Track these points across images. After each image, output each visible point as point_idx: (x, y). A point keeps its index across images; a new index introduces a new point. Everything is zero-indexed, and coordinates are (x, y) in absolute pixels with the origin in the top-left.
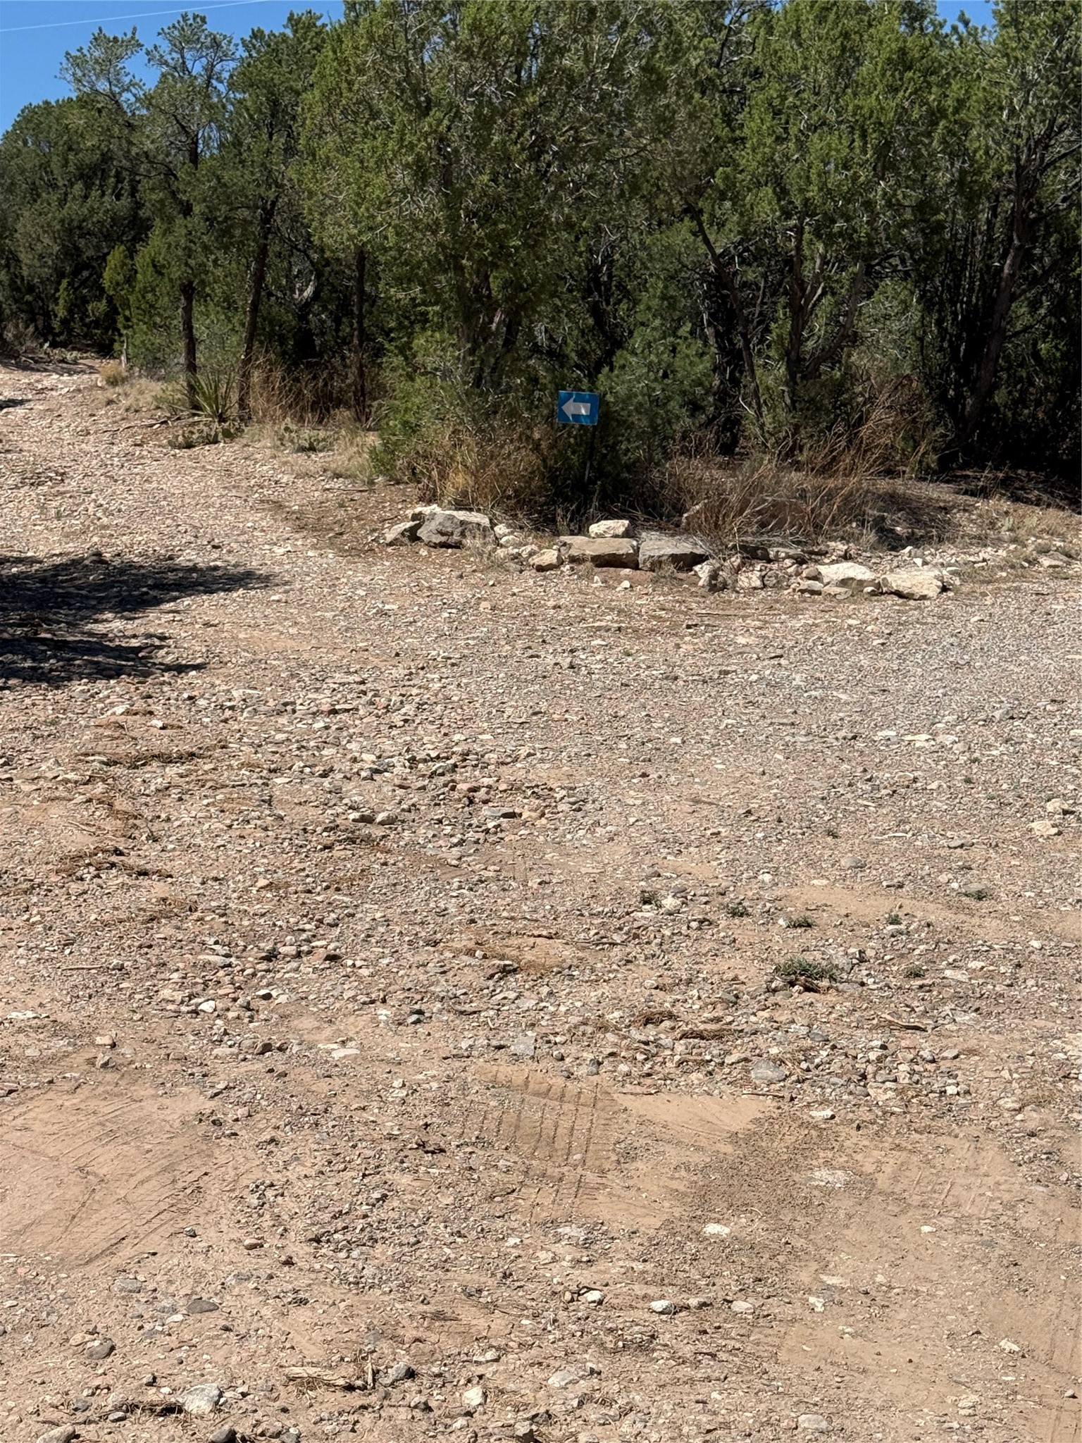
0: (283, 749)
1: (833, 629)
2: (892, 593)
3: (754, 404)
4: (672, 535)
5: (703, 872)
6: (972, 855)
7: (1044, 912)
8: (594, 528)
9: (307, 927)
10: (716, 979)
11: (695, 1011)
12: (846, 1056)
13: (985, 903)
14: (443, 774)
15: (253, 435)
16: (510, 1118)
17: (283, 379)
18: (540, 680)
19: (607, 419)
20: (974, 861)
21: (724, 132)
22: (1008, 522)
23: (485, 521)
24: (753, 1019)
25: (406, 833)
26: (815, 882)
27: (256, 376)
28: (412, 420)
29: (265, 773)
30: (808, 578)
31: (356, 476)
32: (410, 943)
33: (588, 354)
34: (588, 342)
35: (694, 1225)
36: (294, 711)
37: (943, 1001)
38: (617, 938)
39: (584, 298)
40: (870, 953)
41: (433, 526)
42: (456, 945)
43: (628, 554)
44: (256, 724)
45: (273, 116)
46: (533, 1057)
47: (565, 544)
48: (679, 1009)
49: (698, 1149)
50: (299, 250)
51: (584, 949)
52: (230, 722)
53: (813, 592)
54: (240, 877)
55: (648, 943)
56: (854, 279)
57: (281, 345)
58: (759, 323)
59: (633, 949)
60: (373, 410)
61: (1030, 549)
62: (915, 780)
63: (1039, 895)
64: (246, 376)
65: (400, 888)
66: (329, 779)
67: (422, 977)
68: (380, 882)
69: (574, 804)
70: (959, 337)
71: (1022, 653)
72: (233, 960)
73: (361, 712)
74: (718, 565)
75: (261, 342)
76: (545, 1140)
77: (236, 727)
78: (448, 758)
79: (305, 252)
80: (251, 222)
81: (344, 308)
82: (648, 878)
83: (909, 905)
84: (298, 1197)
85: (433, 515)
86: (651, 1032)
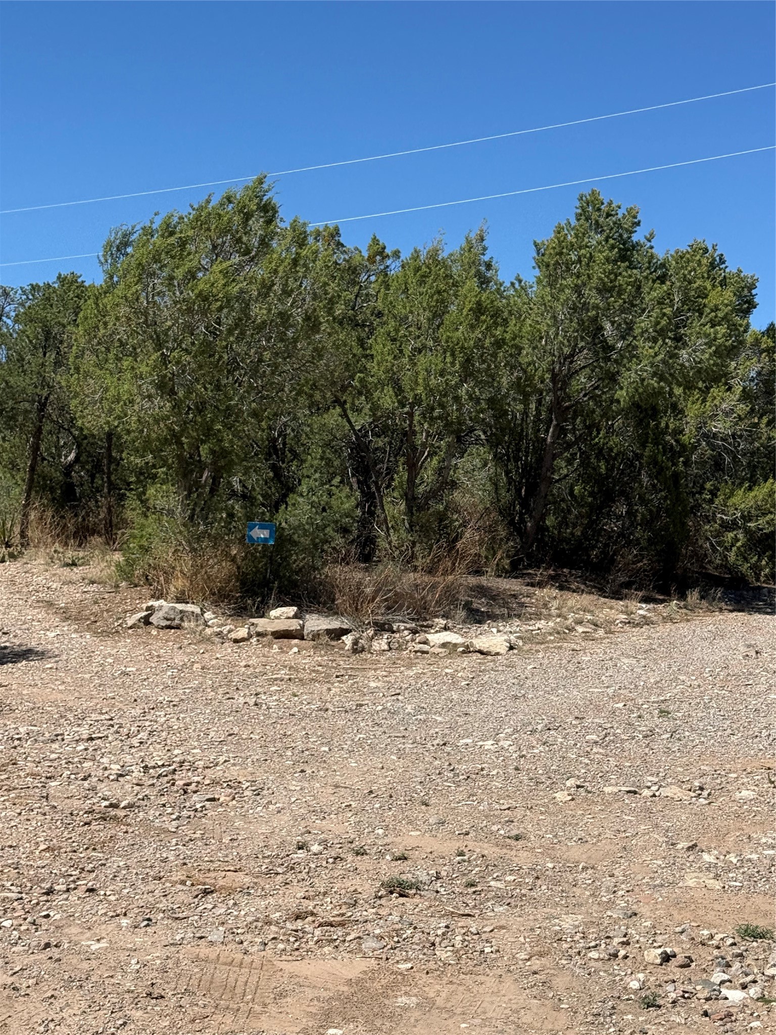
0: (55, 764)
1: (435, 676)
2: (476, 651)
3: (384, 529)
4: (327, 617)
5: (338, 829)
6: (515, 814)
7: (558, 847)
8: (274, 613)
9: (74, 873)
10: (343, 891)
11: (328, 910)
12: (423, 932)
13: (521, 842)
14: (166, 776)
15: (31, 556)
16: (207, 977)
17: (53, 517)
18: (234, 714)
19: (283, 540)
20: (515, 817)
21: (358, 351)
22: (555, 604)
23: (197, 610)
24: (365, 913)
25: (141, 814)
26: (412, 833)
27: (33, 515)
28: (146, 544)
29: (43, 779)
30: (420, 643)
31: (106, 583)
32: (143, 879)
33: (270, 496)
34: (270, 488)
35: (321, 1030)
36: (63, 740)
37: (488, 900)
38: (280, 870)
39: (267, 460)
40: (444, 874)
41: (161, 614)
42: (174, 879)
43: (296, 630)
44: (36, 749)
45: (46, 340)
46: (223, 943)
47: (253, 624)
48: (318, 910)
49: (326, 990)
50: (64, 429)
51: (258, 877)
52: (19, 748)
53: (423, 652)
54: (28, 845)
55: (300, 872)
56: (449, 445)
57: (52, 493)
58: (387, 474)
59: (290, 876)
60: (118, 537)
61: (570, 621)
62: (482, 769)
63: (555, 836)
64: (26, 515)
65: (136, 847)
66: (88, 782)
67: (150, 899)
68: (123, 843)
69: (254, 791)
70: (520, 482)
71: (560, 689)
72: (23, 895)
73: (110, 739)
74: (358, 636)
75: (37, 492)
76: (229, 989)
77: (23, 751)
78: (169, 766)
79: (69, 430)
80: (31, 412)
81: (97, 467)
82: (302, 834)
83: (471, 844)
84: (70, 1025)
85: (161, 607)
86: (299, 924)
